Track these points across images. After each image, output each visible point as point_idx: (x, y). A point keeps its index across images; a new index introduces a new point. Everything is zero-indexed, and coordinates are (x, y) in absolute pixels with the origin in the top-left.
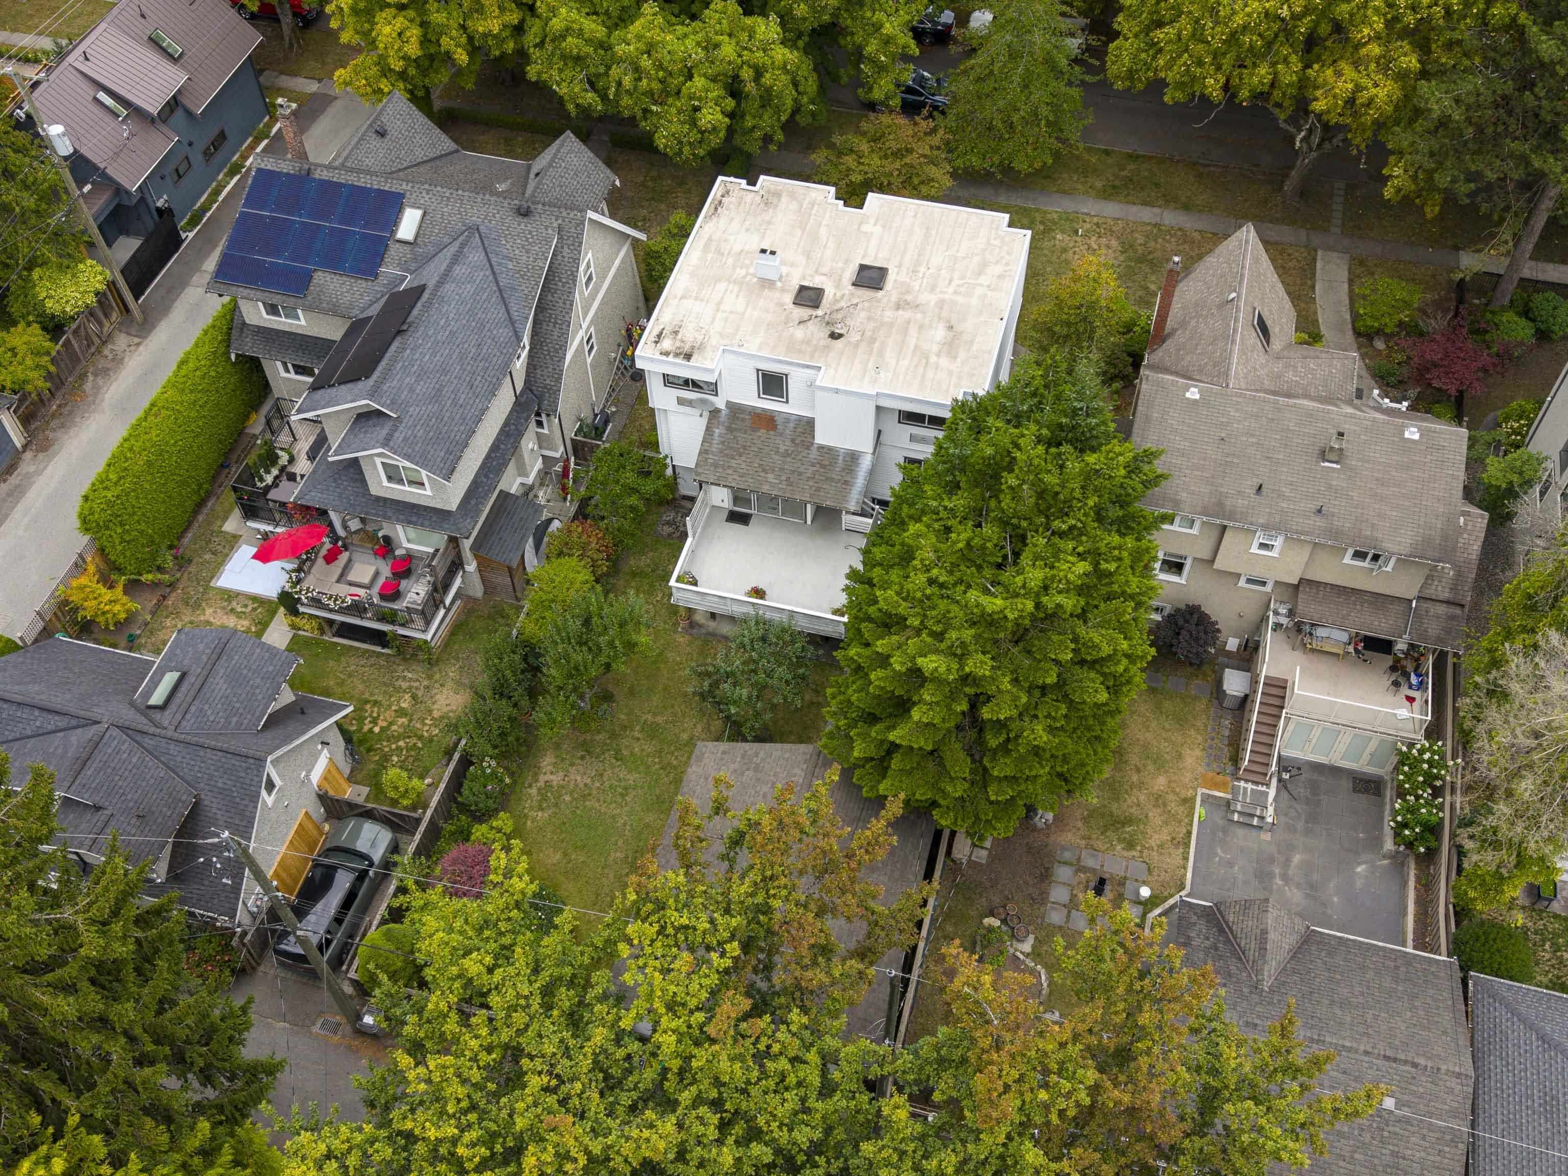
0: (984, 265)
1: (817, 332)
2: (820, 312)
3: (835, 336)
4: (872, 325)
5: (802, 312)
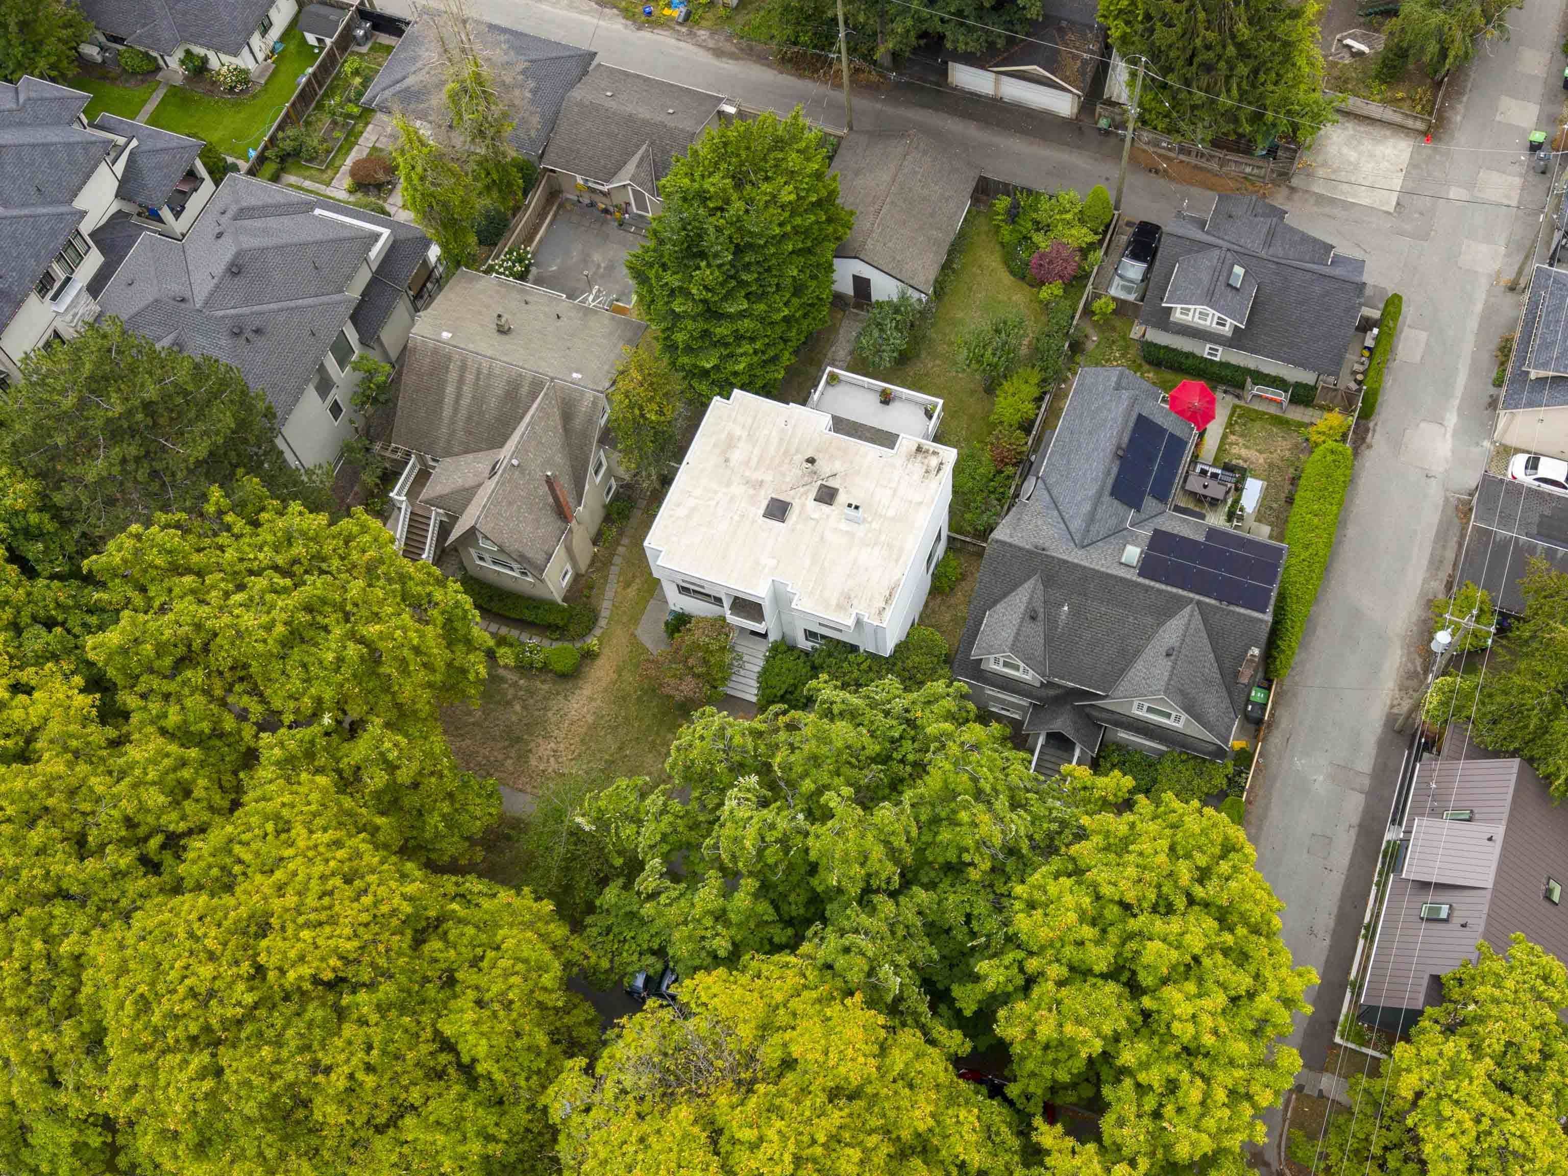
1: (824, 467)
2: (821, 482)
3: (811, 461)
4: (784, 468)
5: (832, 483)
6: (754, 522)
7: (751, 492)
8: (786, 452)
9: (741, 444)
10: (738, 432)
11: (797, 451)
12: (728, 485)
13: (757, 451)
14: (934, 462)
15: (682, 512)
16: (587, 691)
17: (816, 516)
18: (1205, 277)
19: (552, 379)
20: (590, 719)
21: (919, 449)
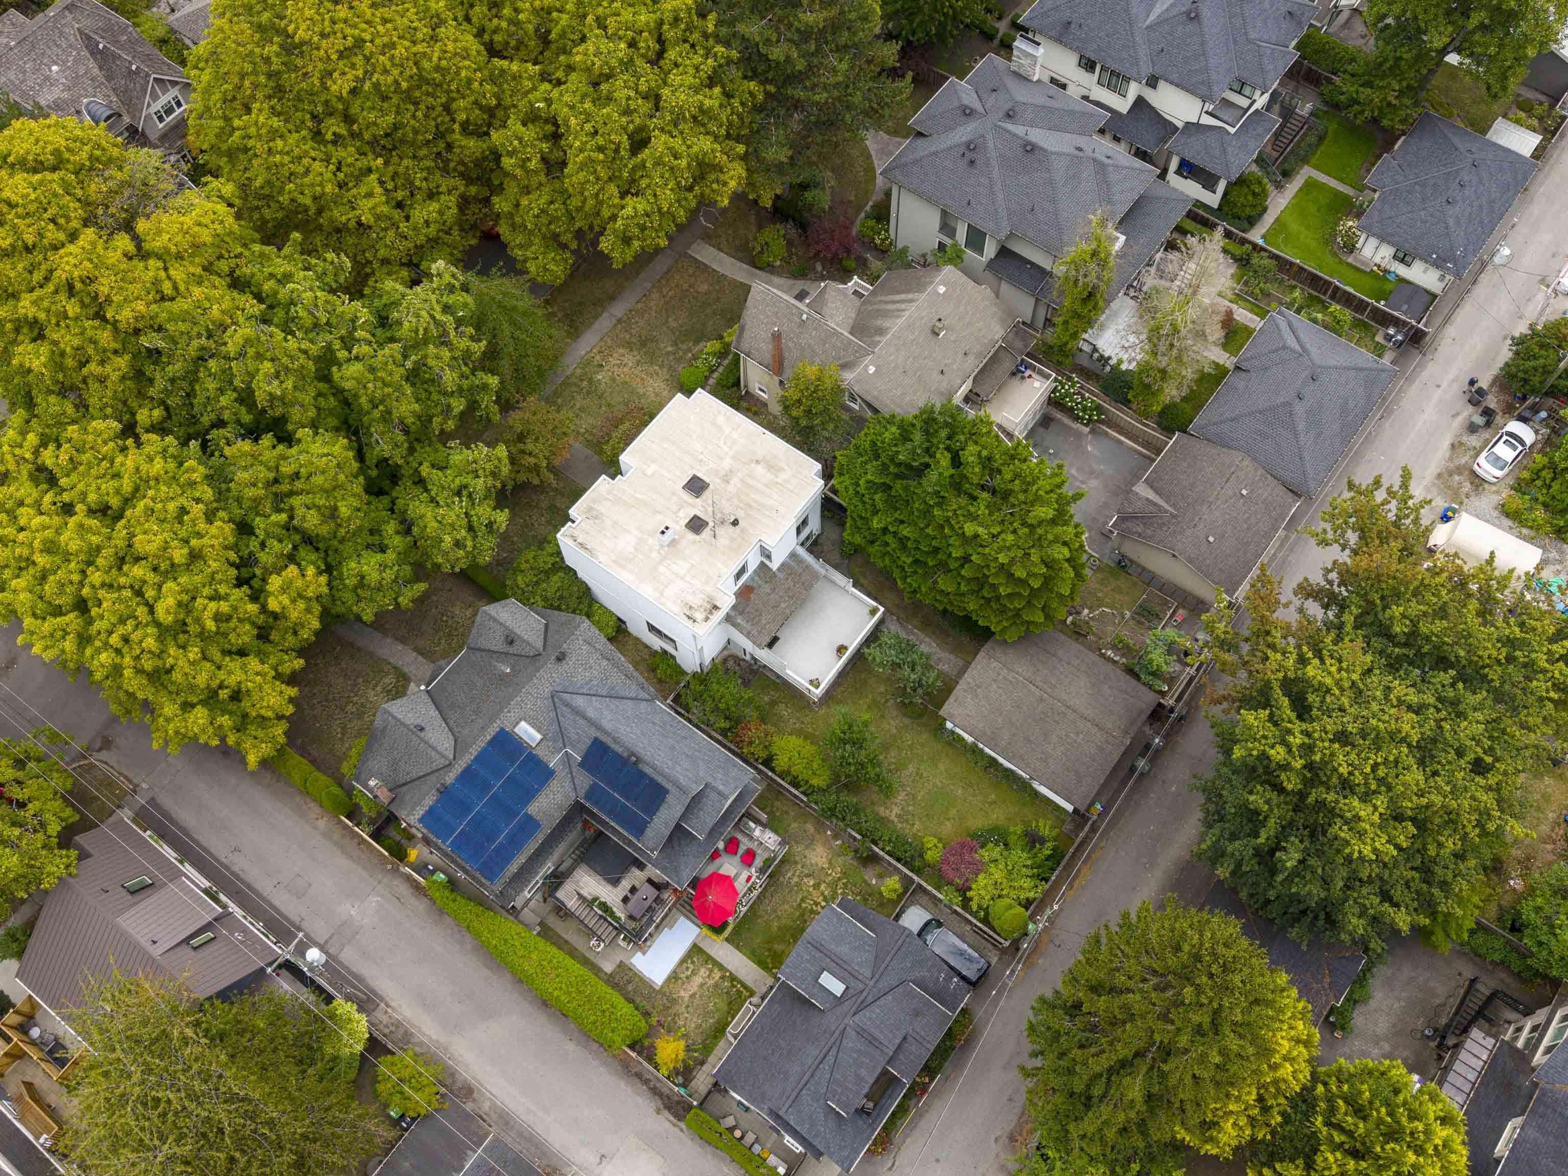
0: (714, 424)
1: (726, 532)
2: (711, 524)
3: (735, 523)
4: (735, 501)
5: (706, 533)
6: (692, 467)
7: (723, 473)
8: (750, 506)
9: (770, 476)
10: (782, 477)
11: (748, 515)
12: (734, 458)
13: (759, 486)
14: (699, 615)
15: (721, 420)
17: (681, 514)
21: (716, 607)
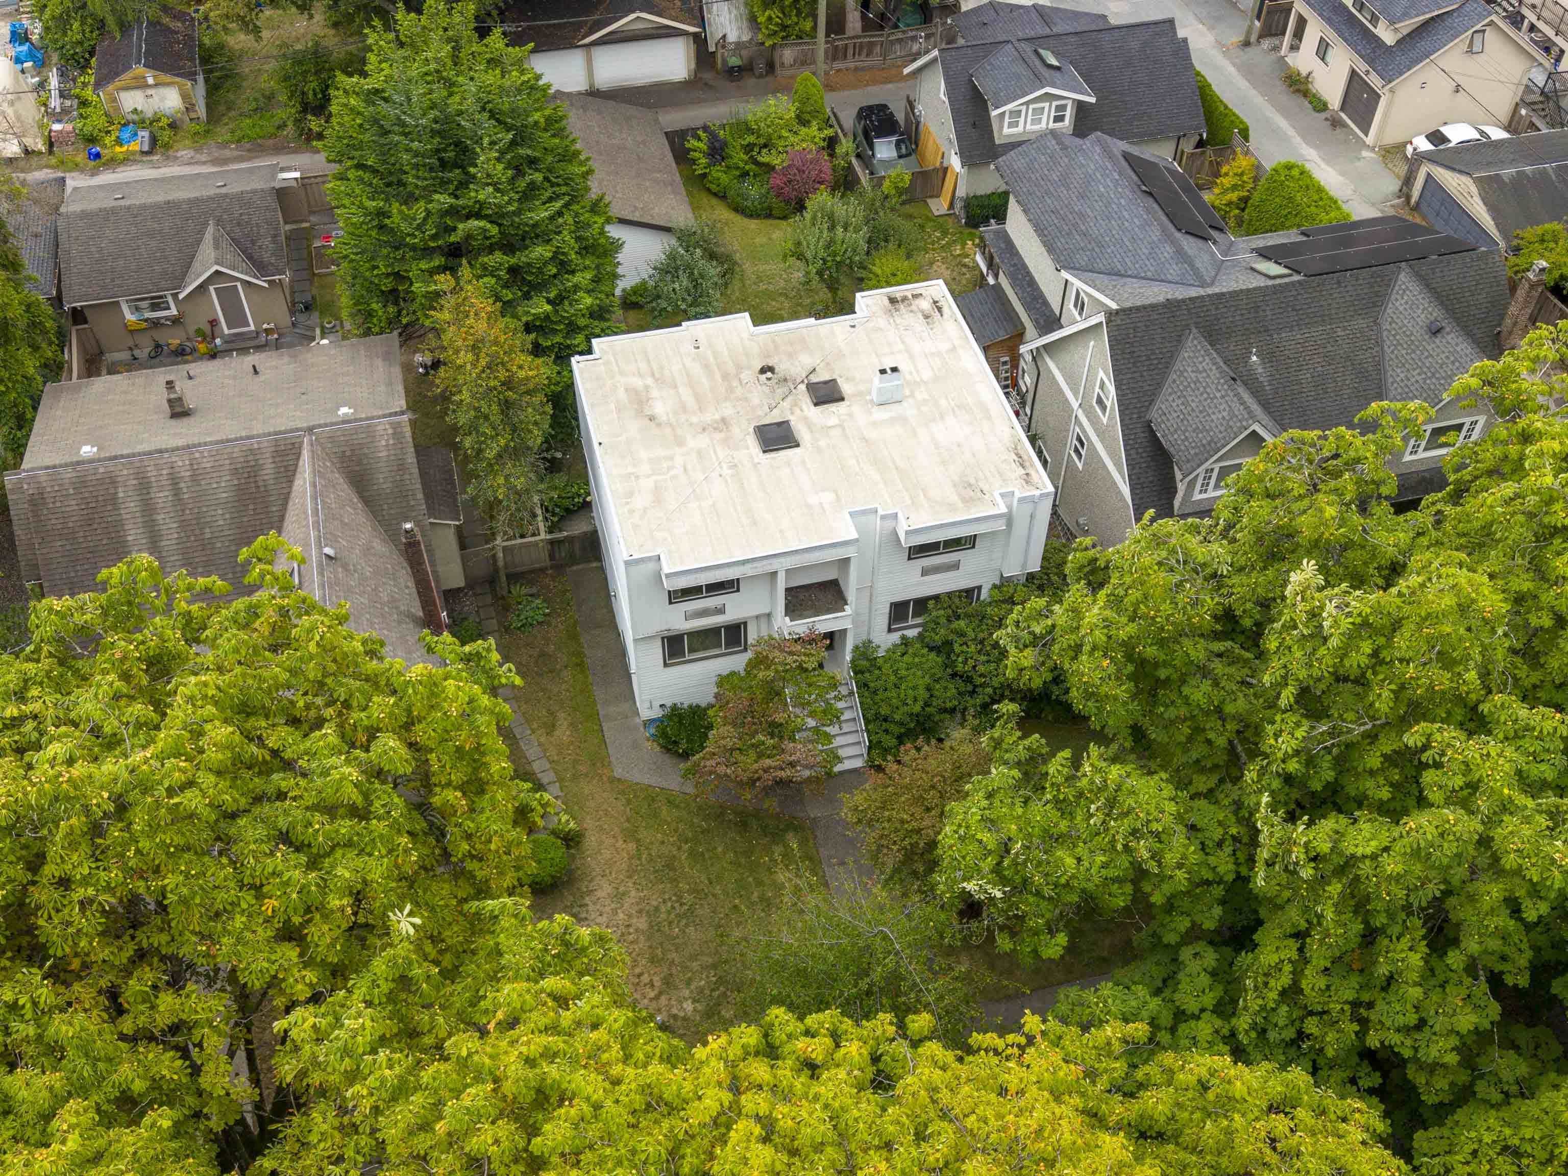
1: (790, 367)
2: (804, 384)
3: (767, 370)
5: (818, 378)
6: (755, 465)
7: (718, 436)
8: (725, 377)
9: (655, 393)
10: (638, 383)
11: (739, 368)
12: (680, 442)
13: (684, 392)
14: (925, 304)
16: (604, 890)
17: (833, 421)
18: (1020, 69)
19: (310, 430)
20: (642, 923)
21: (893, 301)
